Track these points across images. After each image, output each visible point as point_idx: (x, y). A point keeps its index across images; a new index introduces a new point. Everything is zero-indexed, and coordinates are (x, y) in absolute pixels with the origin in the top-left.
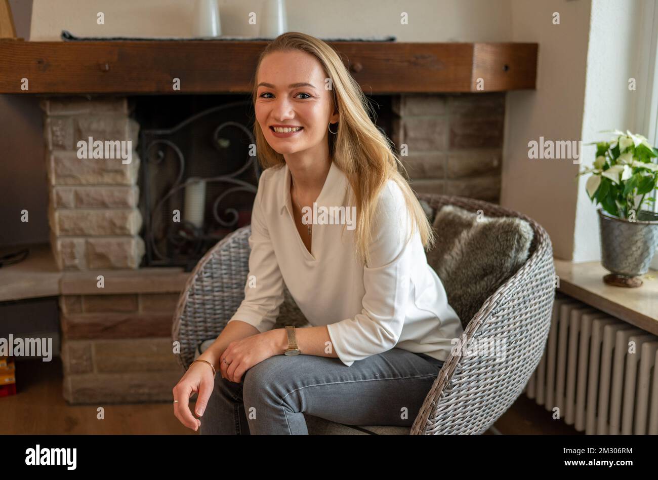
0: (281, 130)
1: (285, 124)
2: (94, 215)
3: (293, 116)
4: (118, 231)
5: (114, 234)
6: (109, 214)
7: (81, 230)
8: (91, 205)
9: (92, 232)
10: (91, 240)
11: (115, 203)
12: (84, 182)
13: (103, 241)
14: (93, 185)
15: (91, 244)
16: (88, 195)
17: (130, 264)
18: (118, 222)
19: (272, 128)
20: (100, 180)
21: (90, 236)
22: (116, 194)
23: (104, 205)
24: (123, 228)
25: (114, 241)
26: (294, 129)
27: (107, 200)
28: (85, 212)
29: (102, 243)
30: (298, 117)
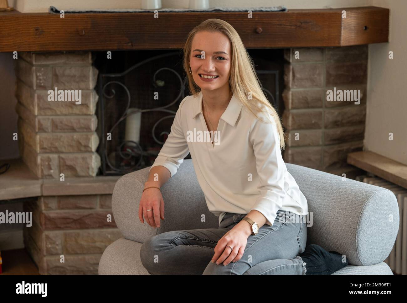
0: (206, 77)
1: (209, 74)
2: (65, 137)
3: (214, 70)
4: (83, 149)
5: (80, 151)
6: (76, 136)
7: (56, 148)
8: (63, 130)
9: (64, 150)
10: (63, 156)
11: (81, 128)
12: (59, 113)
13: (71, 156)
14: (66, 115)
15: (63, 159)
16: (61, 123)
17: (91, 173)
18: (83, 143)
19: (200, 75)
20: (71, 111)
21: (62, 152)
22: (82, 121)
23: (73, 130)
24: (87, 146)
25: (79, 156)
26: (214, 77)
27: (75, 126)
28: (59, 134)
29: (71, 158)
30: (217, 70)
